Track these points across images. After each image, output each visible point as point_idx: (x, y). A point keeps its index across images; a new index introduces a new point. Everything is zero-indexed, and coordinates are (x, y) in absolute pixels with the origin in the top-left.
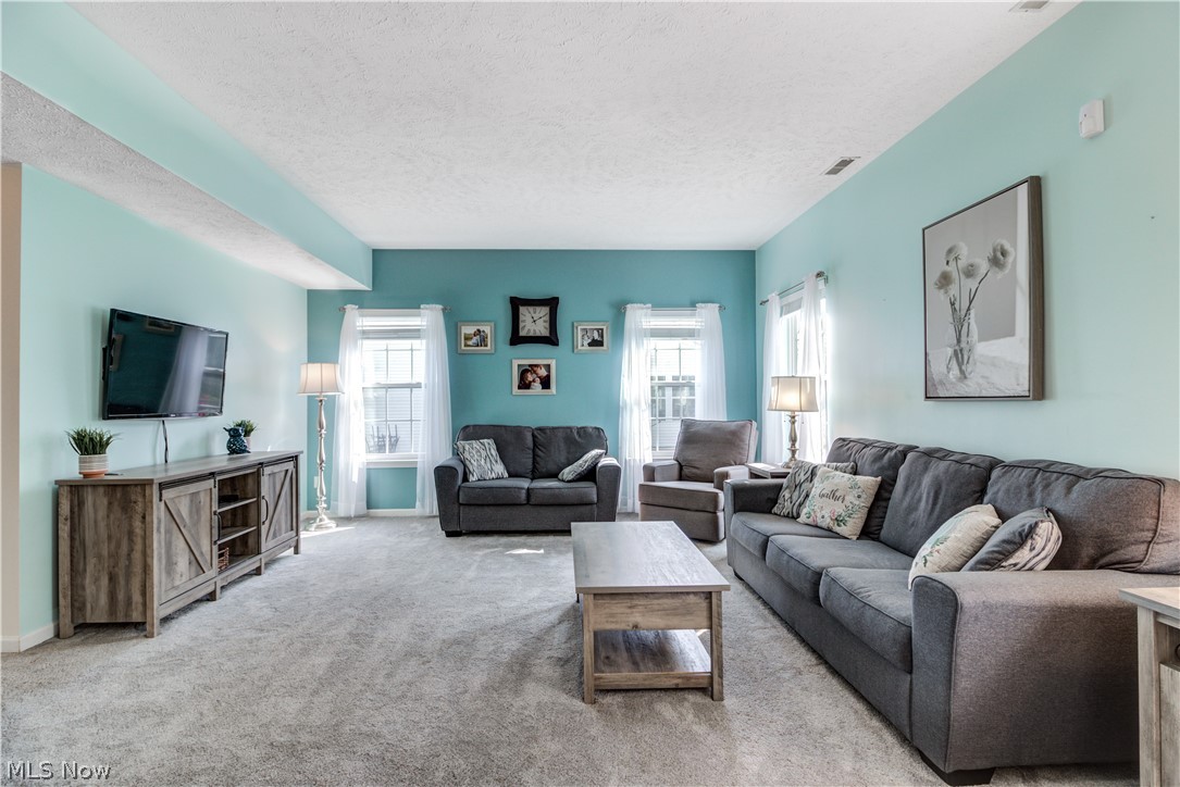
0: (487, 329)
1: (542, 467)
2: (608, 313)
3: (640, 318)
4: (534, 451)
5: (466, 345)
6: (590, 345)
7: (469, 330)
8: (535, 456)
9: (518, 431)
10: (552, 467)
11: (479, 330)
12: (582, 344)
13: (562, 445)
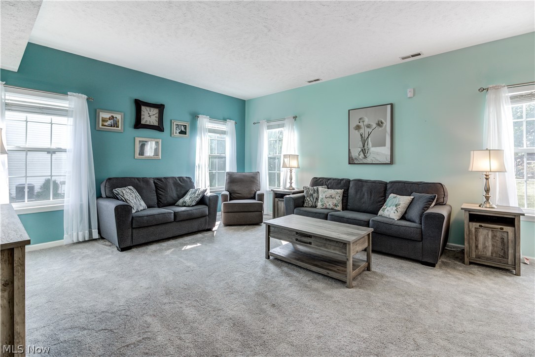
0: (119, 117)
1: (164, 200)
2: (188, 118)
3: (205, 122)
4: (156, 191)
5: (103, 125)
6: (180, 133)
7: (104, 115)
8: (158, 194)
9: (145, 180)
10: (170, 200)
11: (113, 117)
12: (176, 132)
13: (173, 187)
